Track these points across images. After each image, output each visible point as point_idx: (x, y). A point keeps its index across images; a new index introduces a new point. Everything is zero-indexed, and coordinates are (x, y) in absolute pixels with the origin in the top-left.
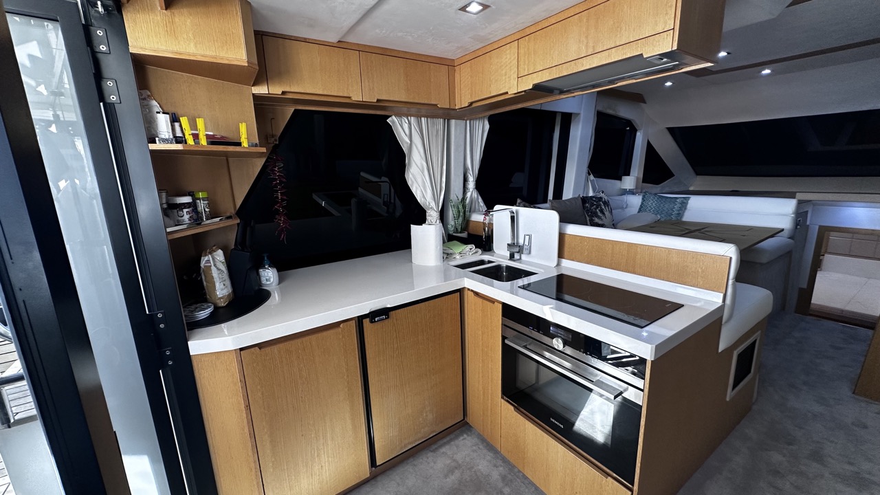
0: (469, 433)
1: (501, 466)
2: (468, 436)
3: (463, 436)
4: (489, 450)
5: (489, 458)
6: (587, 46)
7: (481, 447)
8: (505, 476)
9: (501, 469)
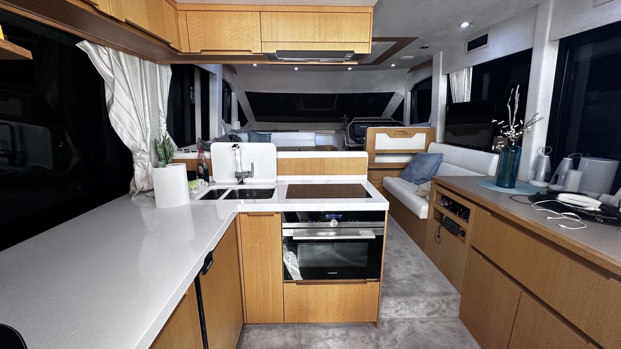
0: (248, 331)
1: (287, 332)
2: (248, 333)
3: (245, 336)
4: (271, 329)
5: (275, 334)
6: (320, 36)
7: (264, 332)
8: (294, 335)
9: (288, 333)
